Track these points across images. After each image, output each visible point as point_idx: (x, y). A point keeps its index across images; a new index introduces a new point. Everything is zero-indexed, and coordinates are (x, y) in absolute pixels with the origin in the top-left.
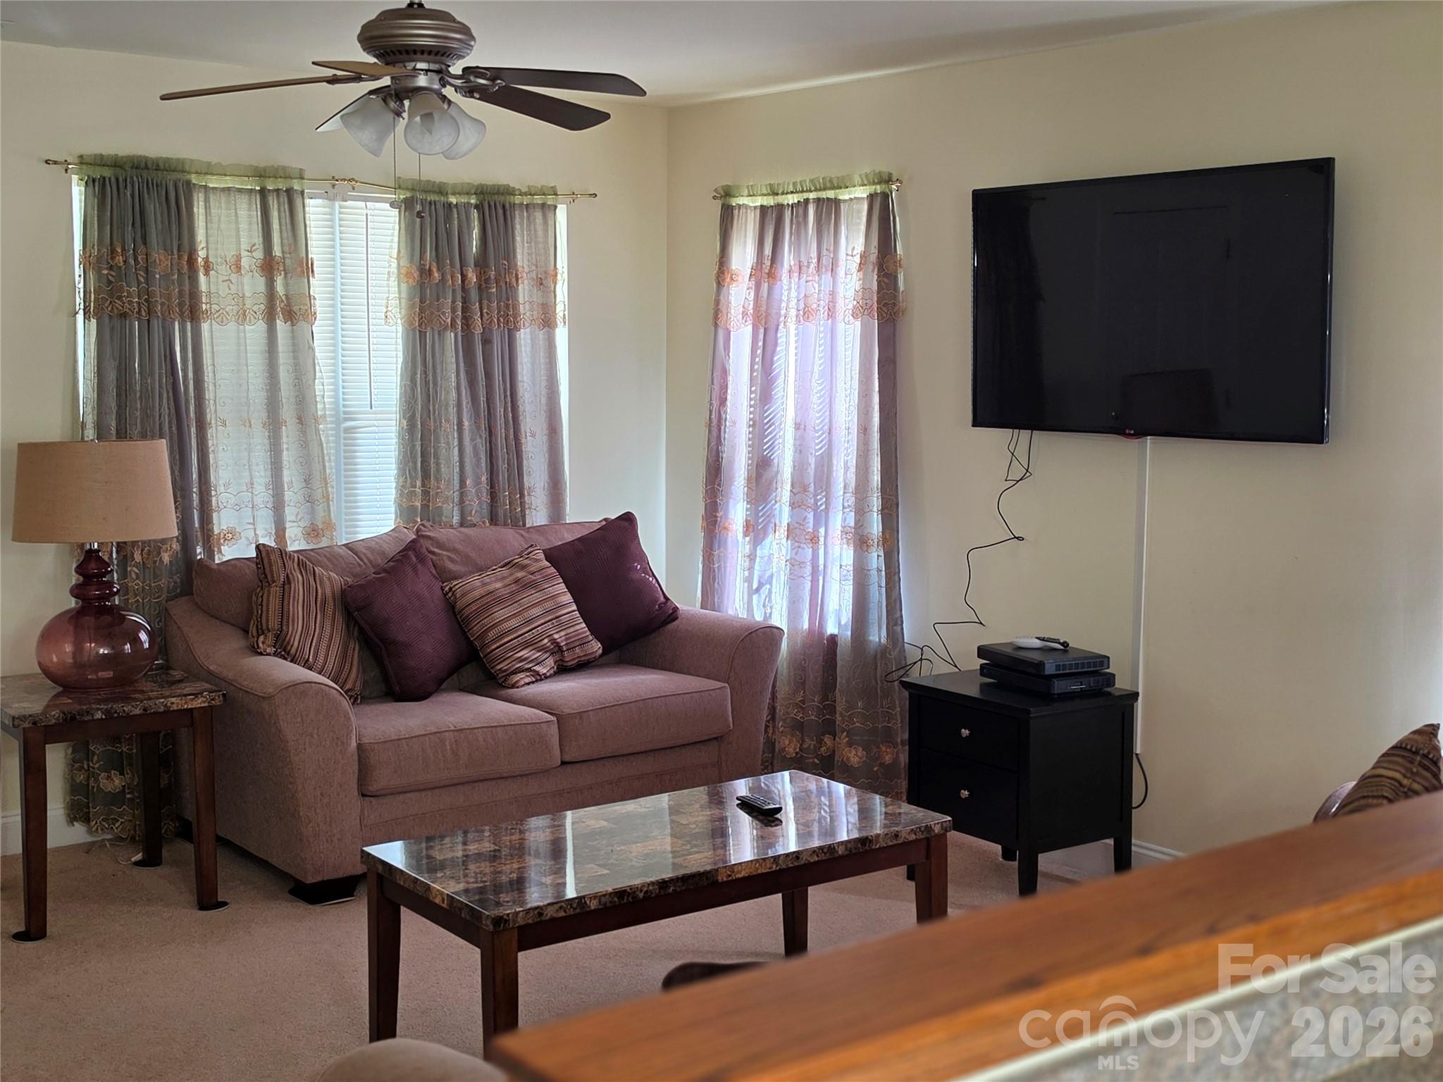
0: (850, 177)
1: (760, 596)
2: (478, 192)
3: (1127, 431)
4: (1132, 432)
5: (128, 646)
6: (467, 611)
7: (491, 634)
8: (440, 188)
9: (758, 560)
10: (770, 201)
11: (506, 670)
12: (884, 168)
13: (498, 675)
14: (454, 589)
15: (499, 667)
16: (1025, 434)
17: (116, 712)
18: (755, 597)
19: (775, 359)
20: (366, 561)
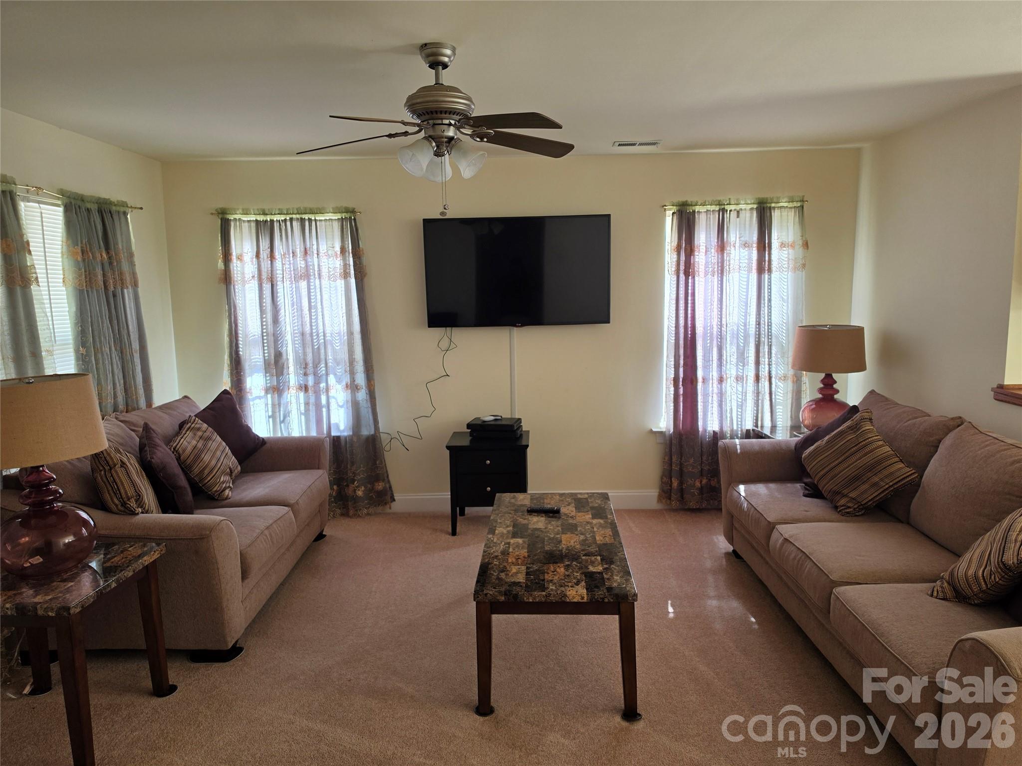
0: (324, 208)
1: (285, 424)
2: (98, 202)
3: (517, 325)
4: (520, 325)
5: (84, 530)
6: (189, 461)
7: (206, 472)
8: (82, 198)
9: (282, 405)
10: (261, 218)
11: (219, 490)
12: (350, 205)
13: (214, 494)
14: (177, 449)
15: (215, 489)
16: (449, 329)
17: (121, 579)
18: (282, 425)
19: (278, 300)
20: (115, 442)
